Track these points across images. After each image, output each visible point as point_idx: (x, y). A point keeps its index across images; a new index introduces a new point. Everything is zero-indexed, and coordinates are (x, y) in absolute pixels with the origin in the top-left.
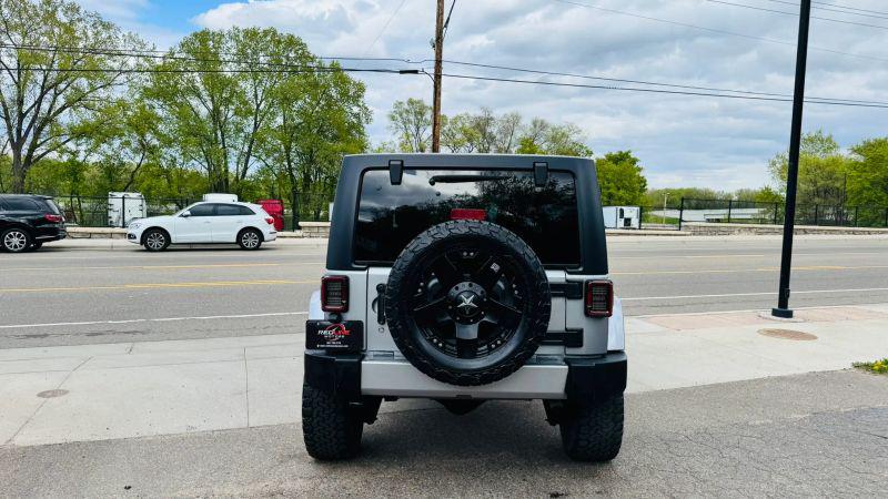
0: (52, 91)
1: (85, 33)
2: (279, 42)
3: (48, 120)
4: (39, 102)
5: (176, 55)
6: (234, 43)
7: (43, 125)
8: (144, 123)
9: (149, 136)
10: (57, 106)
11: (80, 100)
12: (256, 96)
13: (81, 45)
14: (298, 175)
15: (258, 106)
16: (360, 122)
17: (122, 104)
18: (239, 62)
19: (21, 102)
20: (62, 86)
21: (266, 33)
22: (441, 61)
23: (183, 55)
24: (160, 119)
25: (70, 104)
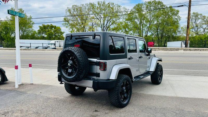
0: (109, 22)
1: (115, 8)
2: (156, 3)
3: (109, 27)
4: (107, 24)
5: (133, 10)
6: (145, 5)
7: (107, 28)
8: (126, 26)
9: (127, 29)
10: (110, 25)
11: (114, 23)
12: (150, 17)
13: (114, 11)
14: (160, 36)
15: (151, 19)
16: (177, 20)
17: (121, 23)
18: (146, 10)
19: (104, 24)
20: (111, 20)
21: (153, 2)
22: (191, 2)
23: (134, 10)
24: (129, 25)
25: (112, 24)
